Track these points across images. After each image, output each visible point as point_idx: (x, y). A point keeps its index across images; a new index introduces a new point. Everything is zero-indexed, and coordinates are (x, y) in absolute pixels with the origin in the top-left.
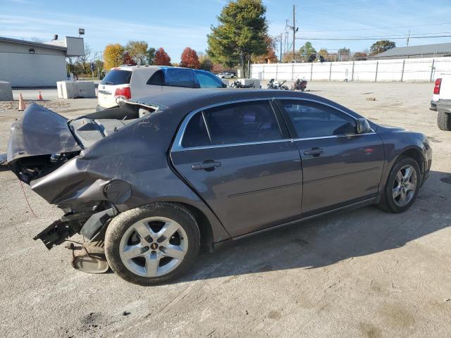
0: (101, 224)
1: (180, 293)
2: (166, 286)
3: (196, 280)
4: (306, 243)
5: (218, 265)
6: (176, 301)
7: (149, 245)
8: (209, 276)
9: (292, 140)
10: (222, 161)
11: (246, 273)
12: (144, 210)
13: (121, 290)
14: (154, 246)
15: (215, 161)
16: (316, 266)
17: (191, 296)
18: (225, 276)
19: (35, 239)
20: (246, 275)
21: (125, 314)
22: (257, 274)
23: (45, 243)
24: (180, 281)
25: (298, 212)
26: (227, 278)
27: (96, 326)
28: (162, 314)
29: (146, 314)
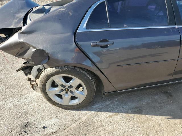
0: (37, 73)
1: (80, 118)
2: (74, 111)
3: (92, 111)
4: (171, 96)
5: (109, 103)
6: (75, 125)
7: (64, 89)
8: (100, 110)
9: (176, 27)
10: (114, 41)
11: (125, 112)
12: (57, 70)
13: (50, 109)
14: (67, 90)
15: (110, 40)
16: (175, 117)
17: (85, 123)
18: (110, 112)
19: (18, 71)
20: (124, 114)
21: (44, 127)
22: (131, 115)
23: (24, 72)
24: (83, 110)
25: (170, 78)
26: (111, 114)
27: (26, 132)
28: (63, 133)
29: (55, 130)
